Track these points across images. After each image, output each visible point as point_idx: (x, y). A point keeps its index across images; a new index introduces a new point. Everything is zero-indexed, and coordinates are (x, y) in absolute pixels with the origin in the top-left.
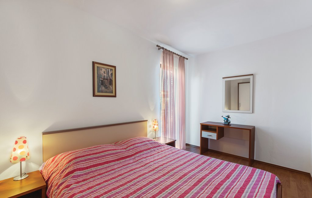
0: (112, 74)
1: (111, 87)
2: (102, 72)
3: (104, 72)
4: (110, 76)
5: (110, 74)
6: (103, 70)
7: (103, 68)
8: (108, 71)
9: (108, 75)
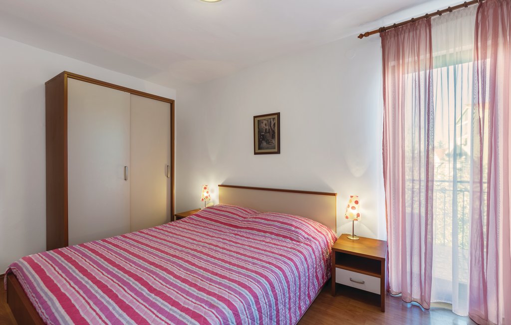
0: (274, 124)
1: (273, 141)
2: (263, 125)
3: (266, 124)
4: (273, 127)
5: (272, 125)
6: (265, 122)
7: (264, 120)
8: (271, 122)
9: (271, 126)
